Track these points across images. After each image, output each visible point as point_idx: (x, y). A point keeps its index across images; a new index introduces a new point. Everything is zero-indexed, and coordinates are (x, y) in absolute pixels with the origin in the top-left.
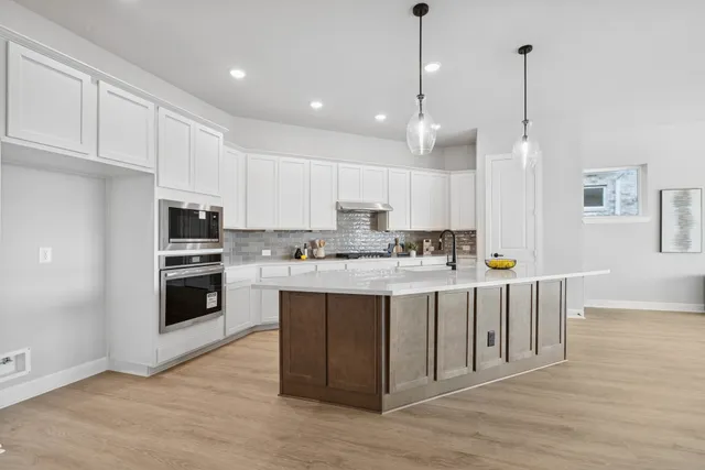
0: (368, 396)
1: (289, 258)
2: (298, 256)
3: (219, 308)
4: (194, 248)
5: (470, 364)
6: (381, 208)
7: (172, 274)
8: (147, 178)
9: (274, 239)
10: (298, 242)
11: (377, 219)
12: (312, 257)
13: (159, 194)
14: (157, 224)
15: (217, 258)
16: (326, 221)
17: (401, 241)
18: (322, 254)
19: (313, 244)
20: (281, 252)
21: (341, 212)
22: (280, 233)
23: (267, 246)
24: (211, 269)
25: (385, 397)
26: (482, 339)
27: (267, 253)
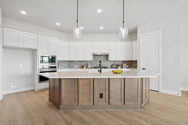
1: (80, 68)
2: (83, 67)
9: (78, 63)
10: (83, 64)
12: (86, 68)
14: (38, 59)
16: (90, 58)
18: (89, 67)
19: (87, 64)
20: (79, 66)
23: (76, 64)
27: (76, 66)
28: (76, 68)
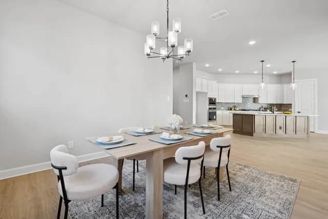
0: (250, 133)
1: (229, 110)
2: (231, 109)
3: (216, 119)
4: (212, 107)
5: (274, 132)
6: (257, 97)
7: (211, 111)
8: (206, 93)
9: (224, 105)
10: (231, 106)
11: (255, 100)
12: (235, 110)
13: (208, 96)
14: (207, 102)
15: (215, 108)
16: (240, 100)
17: (264, 107)
18: (238, 109)
19: (235, 107)
20: (226, 108)
21: (243, 97)
22: (226, 103)
23: (223, 107)
24: (214, 111)
25: (254, 134)
26: (278, 127)
28: (222, 110)
